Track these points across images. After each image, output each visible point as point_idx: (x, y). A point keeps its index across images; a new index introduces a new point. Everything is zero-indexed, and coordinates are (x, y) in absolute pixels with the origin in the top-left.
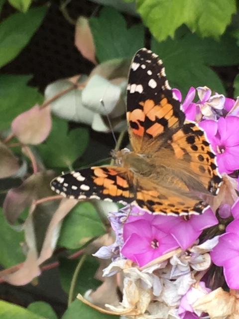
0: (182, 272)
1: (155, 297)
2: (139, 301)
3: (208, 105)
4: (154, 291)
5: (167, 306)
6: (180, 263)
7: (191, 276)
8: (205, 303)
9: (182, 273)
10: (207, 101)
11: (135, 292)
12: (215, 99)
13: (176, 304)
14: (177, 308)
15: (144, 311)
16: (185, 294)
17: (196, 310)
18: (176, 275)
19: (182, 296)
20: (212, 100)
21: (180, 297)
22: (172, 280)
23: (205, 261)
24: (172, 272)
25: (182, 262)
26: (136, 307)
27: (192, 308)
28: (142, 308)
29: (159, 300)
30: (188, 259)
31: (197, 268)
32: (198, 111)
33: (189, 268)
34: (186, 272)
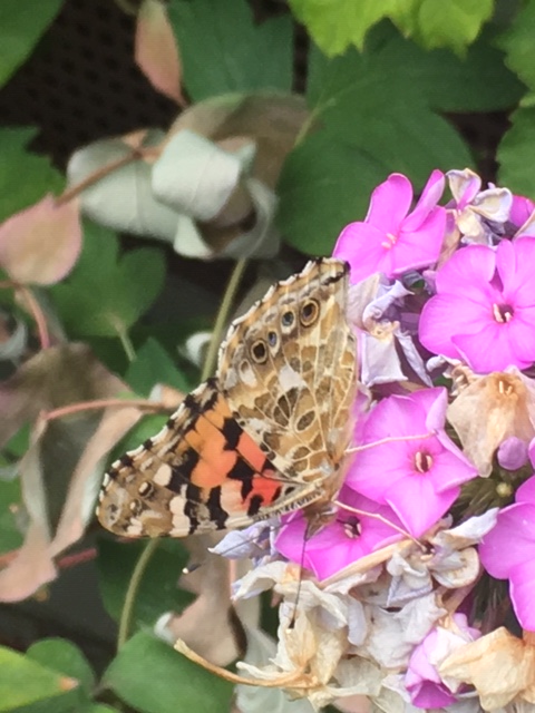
0: (412, 590)
1: (351, 646)
2: (314, 657)
3: (475, 211)
4: (350, 632)
5: (379, 666)
6: (408, 569)
7: (436, 600)
8: (467, 662)
9: (414, 594)
10: (471, 203)
11: (305, 636)
12: (488, 197)
13: (399, 663)
14: (404, 671)
15: (326, 679)
16: (422, 642)
17: (446, 677)
18: (401, 598)
19: (415, 646)
20: (482, 201)
21: (409, 648)
22: (392, 610)
23: (465, 566)
24: (391, 591)
25: (413, 567)
26: (308, 670)
27: (437, 673)
28: (321, 671)
29: (361, 653)
30: (427, 561)
31: (449, 581)
32: (451, 224)
33: (429, 580)
34: (422, 591)
